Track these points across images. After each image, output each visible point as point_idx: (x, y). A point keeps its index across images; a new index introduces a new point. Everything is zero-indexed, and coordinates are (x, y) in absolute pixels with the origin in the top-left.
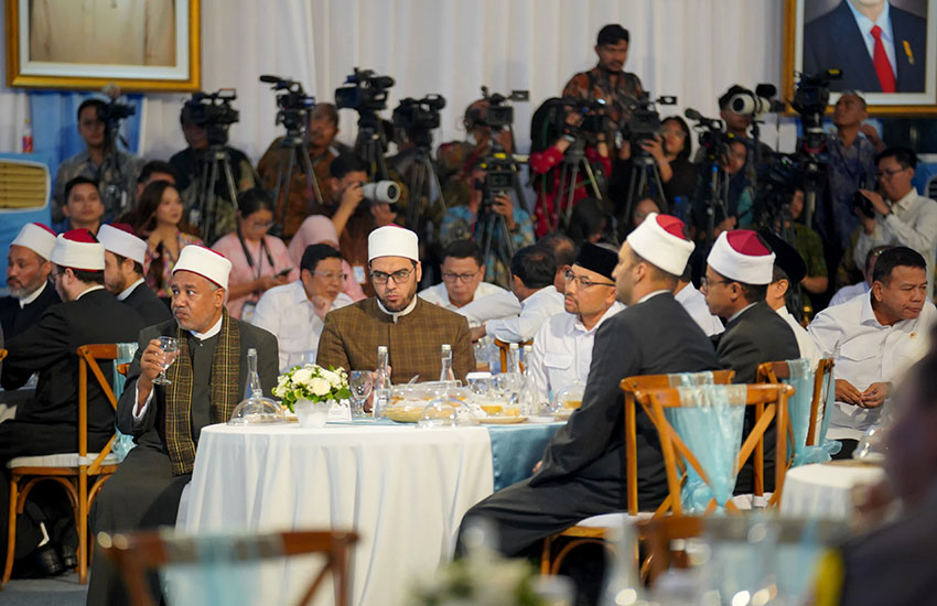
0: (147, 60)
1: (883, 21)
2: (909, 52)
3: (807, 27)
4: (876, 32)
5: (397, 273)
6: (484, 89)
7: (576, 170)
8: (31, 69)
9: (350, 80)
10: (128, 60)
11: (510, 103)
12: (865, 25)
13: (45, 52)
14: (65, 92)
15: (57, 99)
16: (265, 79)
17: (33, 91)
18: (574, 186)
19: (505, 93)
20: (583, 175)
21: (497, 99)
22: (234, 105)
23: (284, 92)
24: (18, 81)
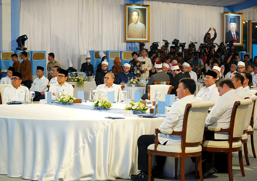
0: (142, 38)
1: (235, 33)
2: (238, 37)
3: (226, 34)
4: (234, 35)
5: (241, 68)
6: (191, 42)
7: (203, 53)
8: (127, 39)
9: (174, 40)
10: (140, 38)
11: (195, 44)
12: (233, 34)
13: (129, 37)
14: (131, 42)
15: (130, 43)
16: (163, 40)
17: (127, 42)
18: (202, 56)
19: (194, 42)
20: (204, 54)
21: (193, 43)
22: (158, 44)
23: (166, 42)
24: (126, 41)
